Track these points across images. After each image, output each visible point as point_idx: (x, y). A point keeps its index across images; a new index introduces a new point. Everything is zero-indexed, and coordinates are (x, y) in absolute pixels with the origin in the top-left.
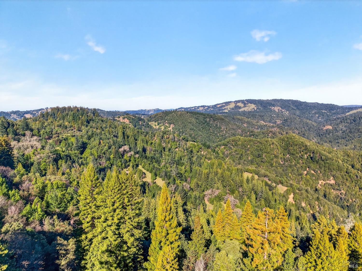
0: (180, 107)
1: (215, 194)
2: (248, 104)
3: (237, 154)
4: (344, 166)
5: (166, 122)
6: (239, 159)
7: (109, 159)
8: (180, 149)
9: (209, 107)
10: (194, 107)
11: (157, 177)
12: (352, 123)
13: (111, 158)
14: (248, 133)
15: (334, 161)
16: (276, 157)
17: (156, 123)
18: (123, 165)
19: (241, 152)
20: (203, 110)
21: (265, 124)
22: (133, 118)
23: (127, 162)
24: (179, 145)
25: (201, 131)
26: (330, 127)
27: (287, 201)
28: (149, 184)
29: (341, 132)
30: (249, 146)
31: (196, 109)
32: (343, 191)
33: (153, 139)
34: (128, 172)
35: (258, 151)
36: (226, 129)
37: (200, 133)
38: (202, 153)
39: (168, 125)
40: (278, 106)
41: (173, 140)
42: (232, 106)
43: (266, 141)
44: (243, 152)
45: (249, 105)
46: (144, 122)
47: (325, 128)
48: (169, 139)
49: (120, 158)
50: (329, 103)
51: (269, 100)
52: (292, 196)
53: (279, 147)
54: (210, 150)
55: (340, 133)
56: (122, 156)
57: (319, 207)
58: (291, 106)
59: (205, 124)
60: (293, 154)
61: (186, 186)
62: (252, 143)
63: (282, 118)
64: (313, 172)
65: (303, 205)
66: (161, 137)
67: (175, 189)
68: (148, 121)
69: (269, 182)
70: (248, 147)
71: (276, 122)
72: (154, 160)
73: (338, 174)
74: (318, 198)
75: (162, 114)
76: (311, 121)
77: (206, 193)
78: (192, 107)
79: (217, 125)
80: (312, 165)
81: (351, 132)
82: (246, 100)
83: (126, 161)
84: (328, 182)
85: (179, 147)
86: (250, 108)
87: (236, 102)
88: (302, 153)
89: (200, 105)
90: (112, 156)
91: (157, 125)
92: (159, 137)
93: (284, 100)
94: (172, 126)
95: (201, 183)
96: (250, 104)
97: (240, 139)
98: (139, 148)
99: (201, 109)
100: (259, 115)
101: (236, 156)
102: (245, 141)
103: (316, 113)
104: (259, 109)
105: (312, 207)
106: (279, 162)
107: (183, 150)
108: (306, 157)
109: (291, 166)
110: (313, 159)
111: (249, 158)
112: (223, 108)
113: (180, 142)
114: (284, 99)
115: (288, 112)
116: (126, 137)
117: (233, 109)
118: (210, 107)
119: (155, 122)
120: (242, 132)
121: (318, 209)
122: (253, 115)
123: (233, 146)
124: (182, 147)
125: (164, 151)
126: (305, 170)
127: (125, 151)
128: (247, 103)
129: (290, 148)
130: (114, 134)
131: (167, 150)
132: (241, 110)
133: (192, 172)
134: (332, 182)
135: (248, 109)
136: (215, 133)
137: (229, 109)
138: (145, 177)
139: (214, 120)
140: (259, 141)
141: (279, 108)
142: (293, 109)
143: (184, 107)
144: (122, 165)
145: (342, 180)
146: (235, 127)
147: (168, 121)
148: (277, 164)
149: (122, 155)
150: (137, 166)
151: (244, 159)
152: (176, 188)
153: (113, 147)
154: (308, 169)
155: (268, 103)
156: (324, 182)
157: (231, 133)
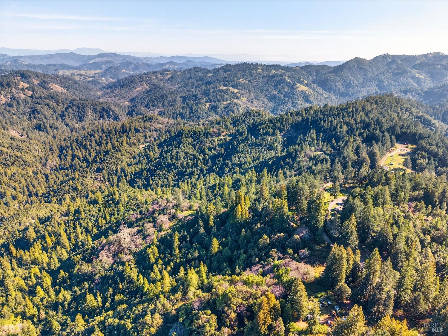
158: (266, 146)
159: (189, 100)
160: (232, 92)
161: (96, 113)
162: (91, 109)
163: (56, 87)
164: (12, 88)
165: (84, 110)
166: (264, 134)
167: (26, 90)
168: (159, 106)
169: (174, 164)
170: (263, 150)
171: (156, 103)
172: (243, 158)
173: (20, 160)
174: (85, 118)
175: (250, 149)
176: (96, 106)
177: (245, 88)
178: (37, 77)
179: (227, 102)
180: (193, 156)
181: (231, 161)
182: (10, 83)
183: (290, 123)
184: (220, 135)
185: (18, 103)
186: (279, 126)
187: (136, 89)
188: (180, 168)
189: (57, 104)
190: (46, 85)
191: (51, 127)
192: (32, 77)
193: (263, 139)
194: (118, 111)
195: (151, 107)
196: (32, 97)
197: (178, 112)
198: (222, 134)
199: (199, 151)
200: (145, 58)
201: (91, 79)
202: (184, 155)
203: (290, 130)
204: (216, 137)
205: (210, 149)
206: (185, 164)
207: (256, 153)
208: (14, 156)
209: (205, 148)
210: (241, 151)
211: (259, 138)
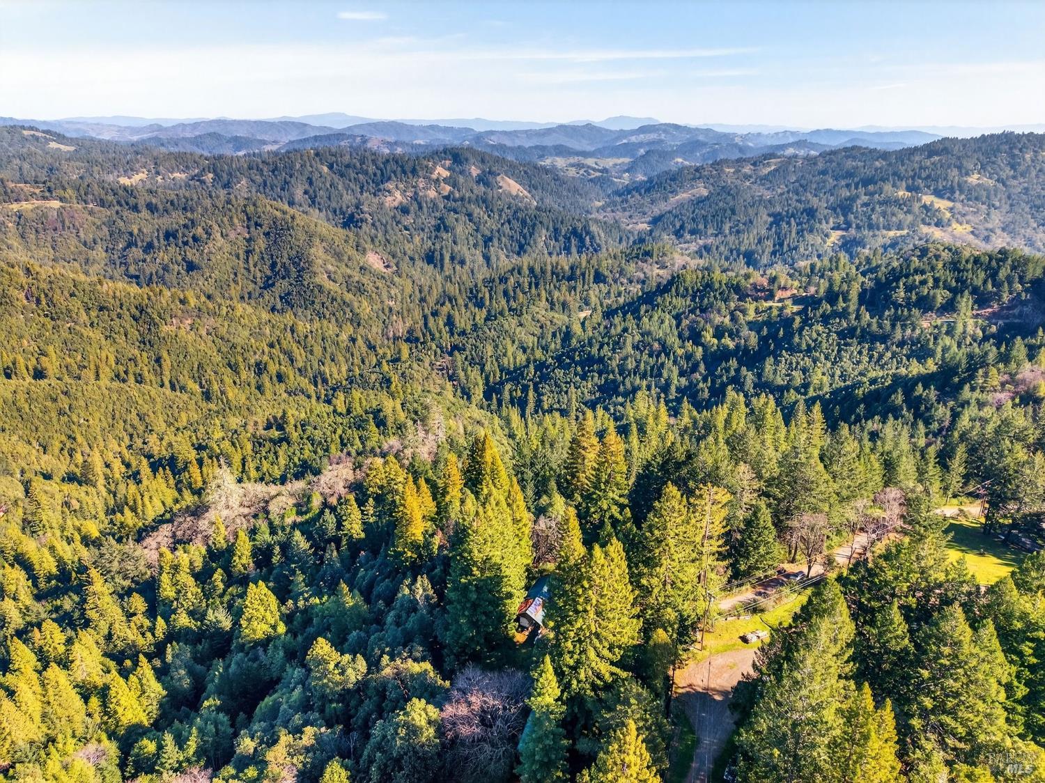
158: (901, 344)
159: (789, 223)
160: (925, 206)
161: (557, 240)
162: (547, 230)
163: (509, 185)
164: (419, 177)
165: (533, 229)
166: (909, 305)
167: (442, 184)
168: (706, 233)
169: (601, 360)
170: (889, 354)
171: (701, 226)
172: (804, 371)
173: (348, 310)
174: (529, 248)
175: (839, 344)
176: (562, 223)
177: (977, 199)
178: (483, 161)
179: (899, 233)
180: (663, 345)
181: (759, 376)
182: (418, 168)
183: (1029, 276)
184: (771, 296)
185: (420, 208)
186: (978, 282)
187: (676, 195)
188: (613, 372)
189: (489, 216)
190: (490, 178)
191: (452, 258)
192: (472, 161)
193: (895, 320)
194: (603, 239)
195: (688, 237)
196: (447, 198)
197: (743, 249)
198: (779, 294)
199: (687, 334)
200: (742, 137)
201: (598, 174)
202: (638, 338)
203: (1024, 303)
204: (756, 299)
205: (719, 333)
206: (631, 365)
207: (858, 363)
208: (339, 300)
209: (708, 326)
210: (804, 346)
211: (887, 313)
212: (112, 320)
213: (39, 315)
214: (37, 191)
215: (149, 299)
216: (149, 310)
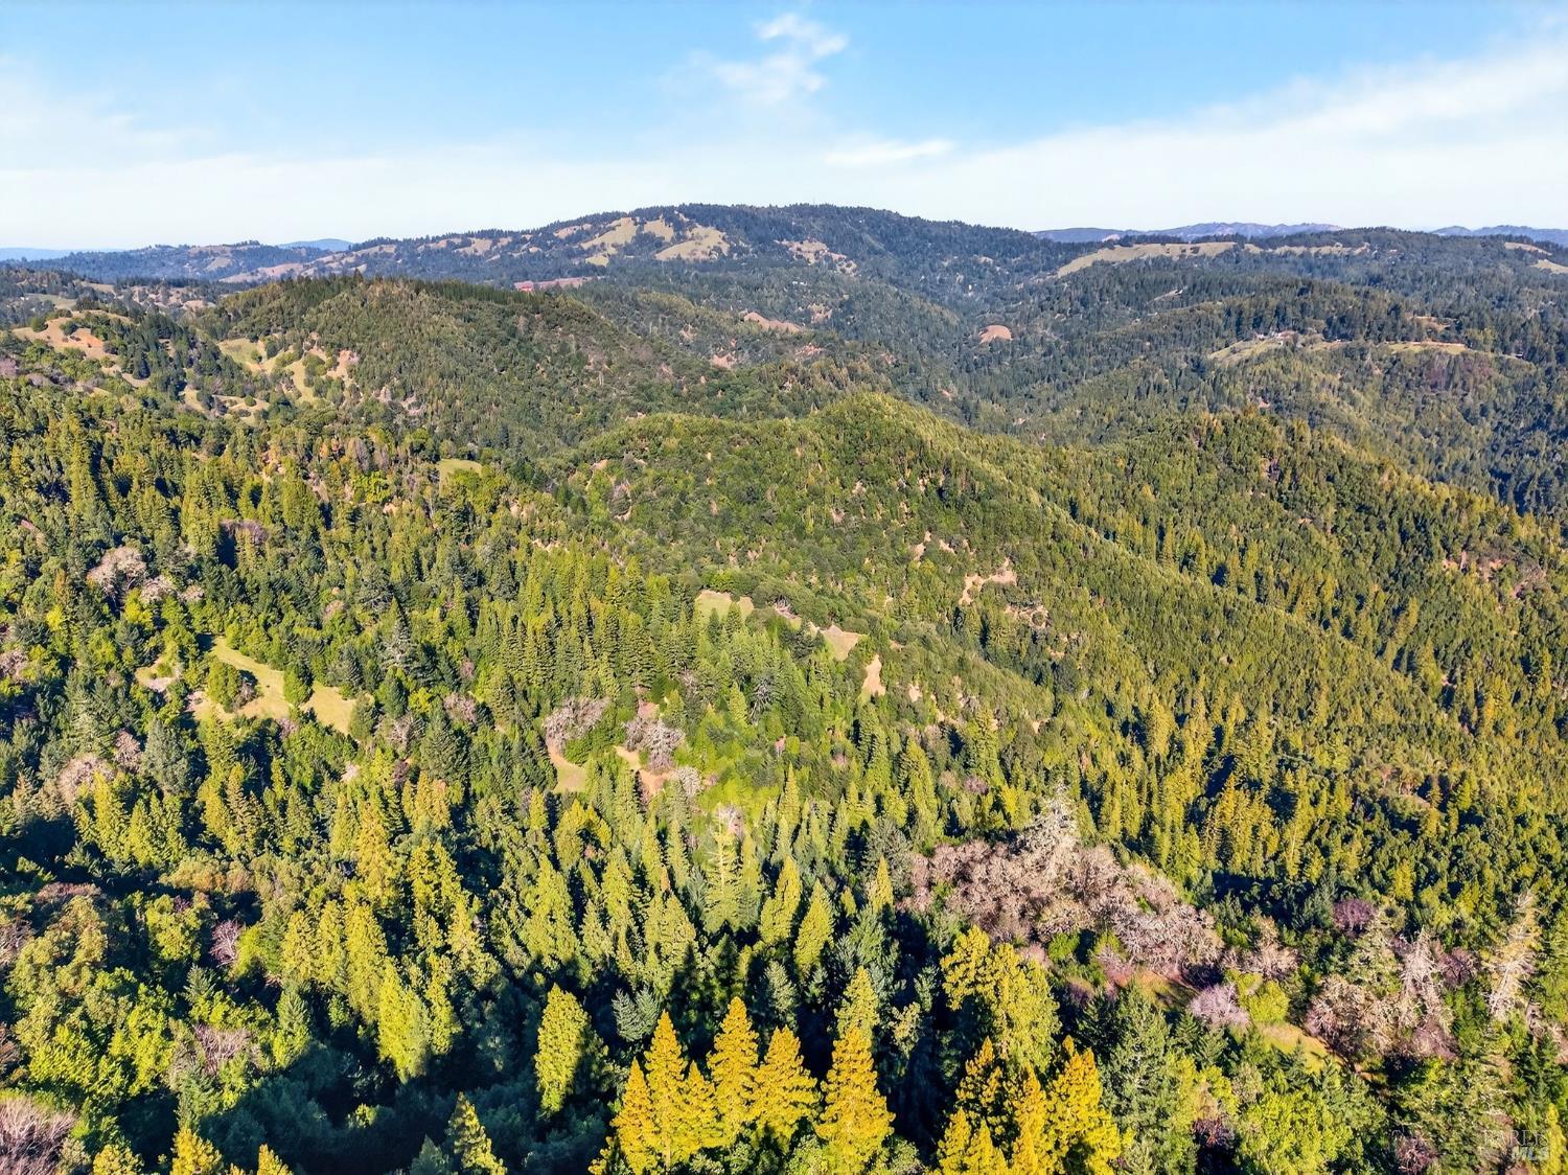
0: (373, 237)
1: (589, 721)
2: (691, 226)
3: (664, 494)
4: (1045, 513)
5: (313, 342)
6: (672, 517)
7: (43, 635)
8: (406, 505)
9: (517, 238)
10: (444, 237)
11: (317, 685)
12: (1077, 312)
13: (55, 628)
14: (703, 380)
15: (1014, 498)
16: (816, 494)
17: (261, 347)
18: (128, 654)
19: (680, 482)
20: (489, 253)
21: (766, 325)
22: (126, 321)
23: (145, 636)
24: (399, 483)
25: (493, 380)
26: (1004, 333)
27: (858, 690)
28: (280, 729)
29: (1039, 350)
30: (709, 456)
31: (457, 247)
32: (1040, 609)
33: (259, 463)
34: (160, 685)
35: (746, 477)
36: (610, 364)
37: (491, 388)
38: (514, 509)
39: (323, 356)
40: (814, 237)
41: (366, 465)
42: (624, 233)
43: (777, 433)
44: (686, 483)
45: (695, 231)
46: (192, 346)
47: (986, 338)
48: (345, 459)
49: (103, 617)
50: (1002, 225)
51: (779, 210)
52: (874, 666)
53: (825, 455)
54: (547, 496)
55: (1034, 358)
56: (111, 605)
57: (965, 695)
58: (867, 237)
59: (512, 345)
60: (874, 481)
61: (462, 709)
62: (720, 440)
63: (833, 296)
64: (944, 546)
65: (914, 694)
66: (302, 453)
67: (409, 735)
68: (214, 333)
69: (795, 623)
70: (704, 460)
71: (809, 313)
72: (285, 599)
73: (1026, 546)
74: (961, 661)
75: (283, 299)
76: (940, 304)
77: (548, 722)
78: (436, 240)
79: (564, 349)
80: (943, 523)
81: (1071, 352)
82: (685, 209)
83: (140, 627)
84: (995, 578)
85: (399, 494)
86: (703, 247)
87: (644, 215)
88: (908, 473)
89: (475, 229)
90: (54, 618)
91: (264, 353)
92: (292, 455)
93: (839, 210)
94: (346, 358)
95: (523, 675)
96: (699, 230)
97: (671, 425)
98: (196, 544)
99: (482, 246)
100: (740, 283)
101: (662, 503)
102: (694, 434)
103: (955, 269)
104: (741, 251)
105: (944, 700)
106: (829, 516)
107: (420, 512)
108: (922, 489)
109: (868, 530)
110: (945, 495)
111: (715, 509)
112: (586, 246)
113: (400, 472)
114: (839, 204)
115: (854, 266)
116: (111, 488)
117: (627, 249)
118: (524, 241)
119: (255, 339)
120: (678, 375)
121: (962, 704)
122: (717, 285)
123: (645, 458)
124: (415, 493)
125: (328, 525)
126: (920, 540)
127: (122, 577)
128: (689, 223)
129: (868, 455)
130: (41, 473)
131: (340, 516)
132: (662, 256)
133: (478, 632)
134: (1008, 577)
135: (693, 253)
136: (561, 383)
137: (612, 251)
138: (254, 696)
139: (551, 325)
140: (748, 433)
141: (819, 246)
142: (873, 251)
143: (393, 238)
144: (120, 658)
145: (1038, 569)
146: (645, 354)
147: (320, 333)
148: (821, 528)
149: (108, 600)
150: (204, 642)
151: (693, 514)
152: (412, 728)
153: (51, 564)
154: (928, 534)
155: (774, 223)
156: (982, 581)
157: (632, 383)
212: (1367, 529)
213: (1272, 497)
214: (1441, 328)
215: (1444, 511)
216: (1432, 529)
